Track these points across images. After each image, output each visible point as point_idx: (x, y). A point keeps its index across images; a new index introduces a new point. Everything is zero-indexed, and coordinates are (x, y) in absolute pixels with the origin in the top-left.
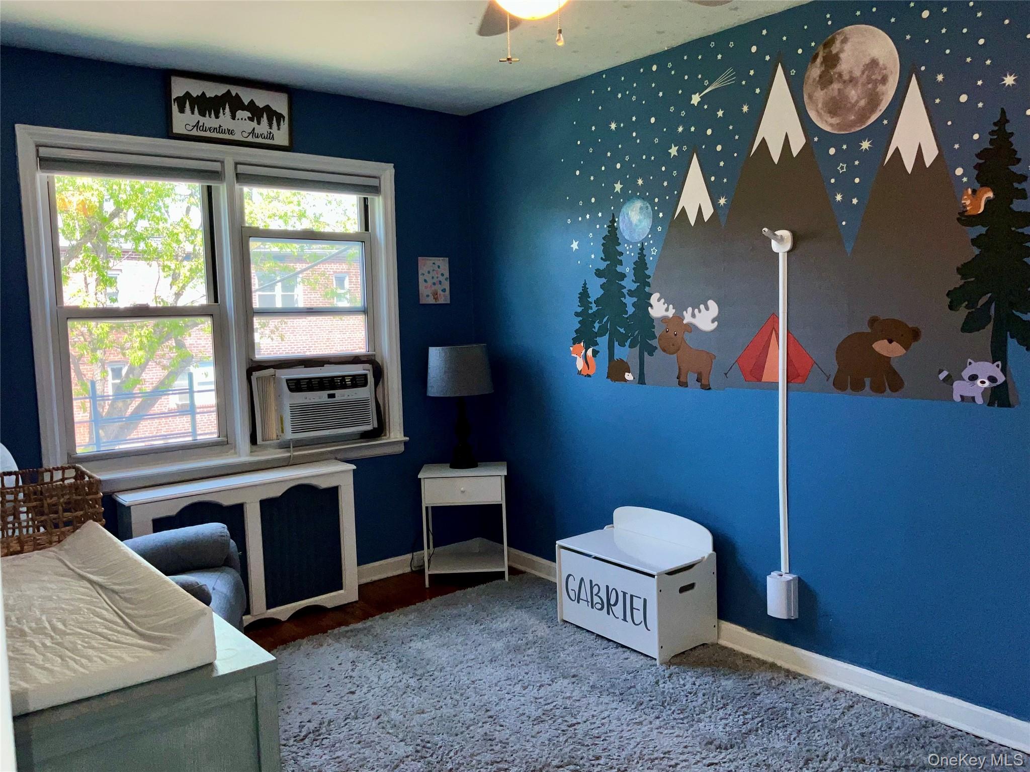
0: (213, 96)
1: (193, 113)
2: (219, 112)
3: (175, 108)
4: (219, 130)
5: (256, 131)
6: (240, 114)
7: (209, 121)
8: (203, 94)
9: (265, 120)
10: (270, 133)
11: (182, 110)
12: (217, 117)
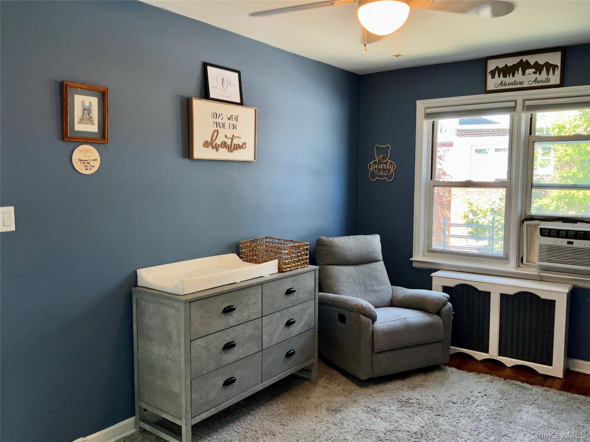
0: (511, 65)
1: (499, 77)
2: (515, 73)
3: (489, 77)
4: (515, 83)
5: (538, 79)
6: (528, 71)
7: (509, 79)
8: (506, 65)
9: (544, 71)
10: (548, 78)
11: (493, 77)
12: (513, 76)
